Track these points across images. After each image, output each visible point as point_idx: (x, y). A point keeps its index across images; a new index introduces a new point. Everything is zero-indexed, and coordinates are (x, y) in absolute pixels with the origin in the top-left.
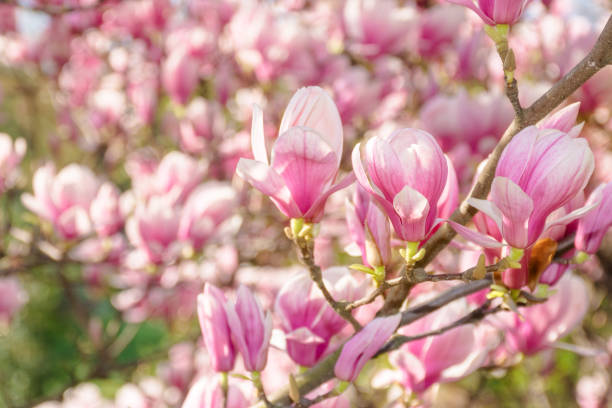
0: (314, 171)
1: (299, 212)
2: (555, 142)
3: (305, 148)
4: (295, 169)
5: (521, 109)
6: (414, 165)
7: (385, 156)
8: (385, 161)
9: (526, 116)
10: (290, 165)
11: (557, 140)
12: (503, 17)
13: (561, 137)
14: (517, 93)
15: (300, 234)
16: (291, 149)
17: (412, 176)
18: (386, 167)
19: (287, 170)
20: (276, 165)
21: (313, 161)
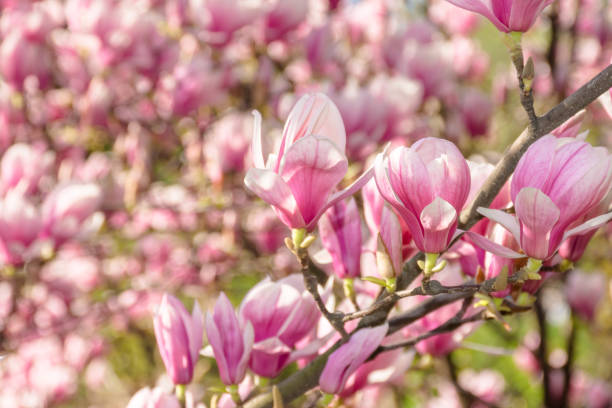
0: (320, 180)
1: (303, 222)
2: (577, 153)
3: (317, 157)
4: (301, 178)
5: (536, 118)
6: (443, 175)
7: (412, 166)
8: (413, 171)
9: (541, 124)
10: (297, 174)
11: (579, 150)
12: (519, 24)
13: (583, 146)
14: (532, 102)
15: (303, 245)
16: (302, 157)
17: (439, 187)
18: (413, 177)
19: (292, 179)
20: (283, 173)
21: (322, 170)
